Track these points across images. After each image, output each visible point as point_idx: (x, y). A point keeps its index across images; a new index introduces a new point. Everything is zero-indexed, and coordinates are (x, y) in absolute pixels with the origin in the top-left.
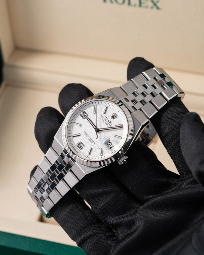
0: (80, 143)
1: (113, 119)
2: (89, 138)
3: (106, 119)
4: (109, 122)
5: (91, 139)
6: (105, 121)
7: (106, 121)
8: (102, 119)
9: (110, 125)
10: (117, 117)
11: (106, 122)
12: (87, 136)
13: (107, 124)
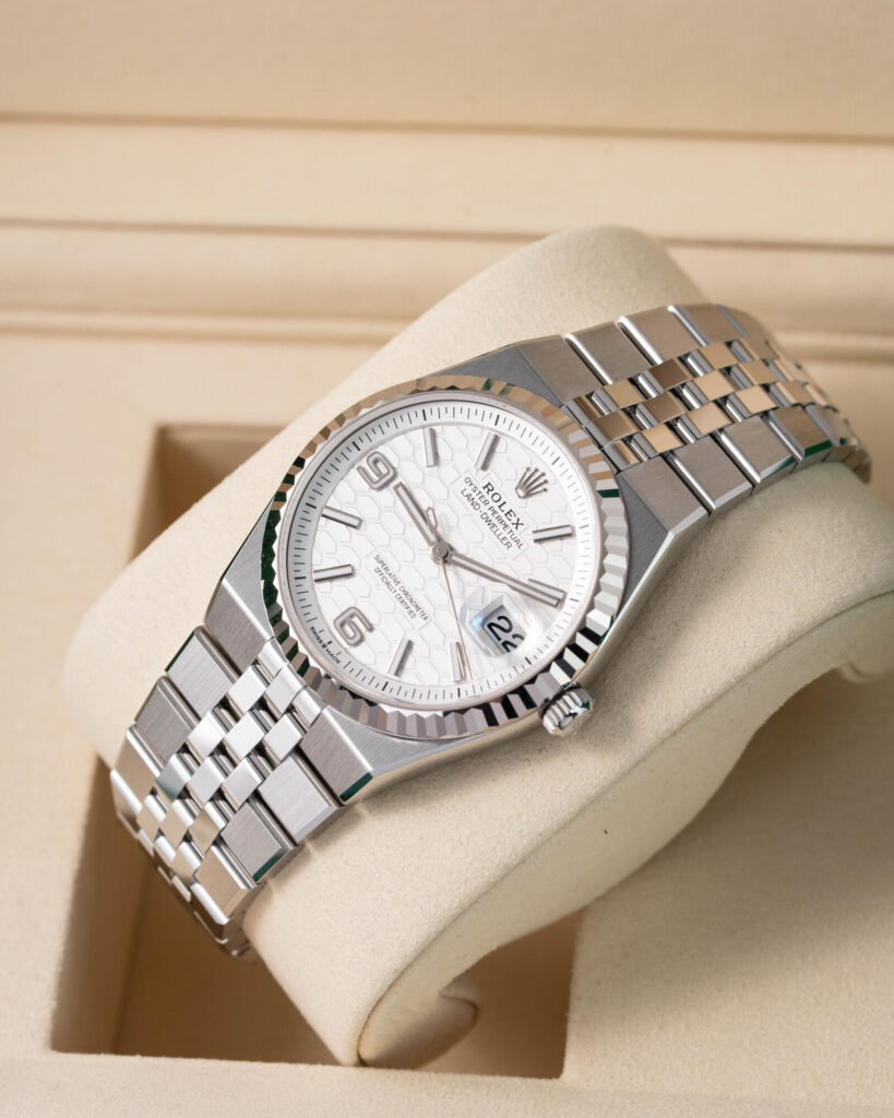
0: (352, 616)
1: (524, 497)
2: (397, 588)
3: (488, 497)
4: (502, 515)
5: (406, 594)
6: (484, 509)
7: (489, 506)
8: (468, 496)
9: (506, 526)
10: (545, 490)
11: (490, 513)
12: (390, 580)
13: (495, 521)
